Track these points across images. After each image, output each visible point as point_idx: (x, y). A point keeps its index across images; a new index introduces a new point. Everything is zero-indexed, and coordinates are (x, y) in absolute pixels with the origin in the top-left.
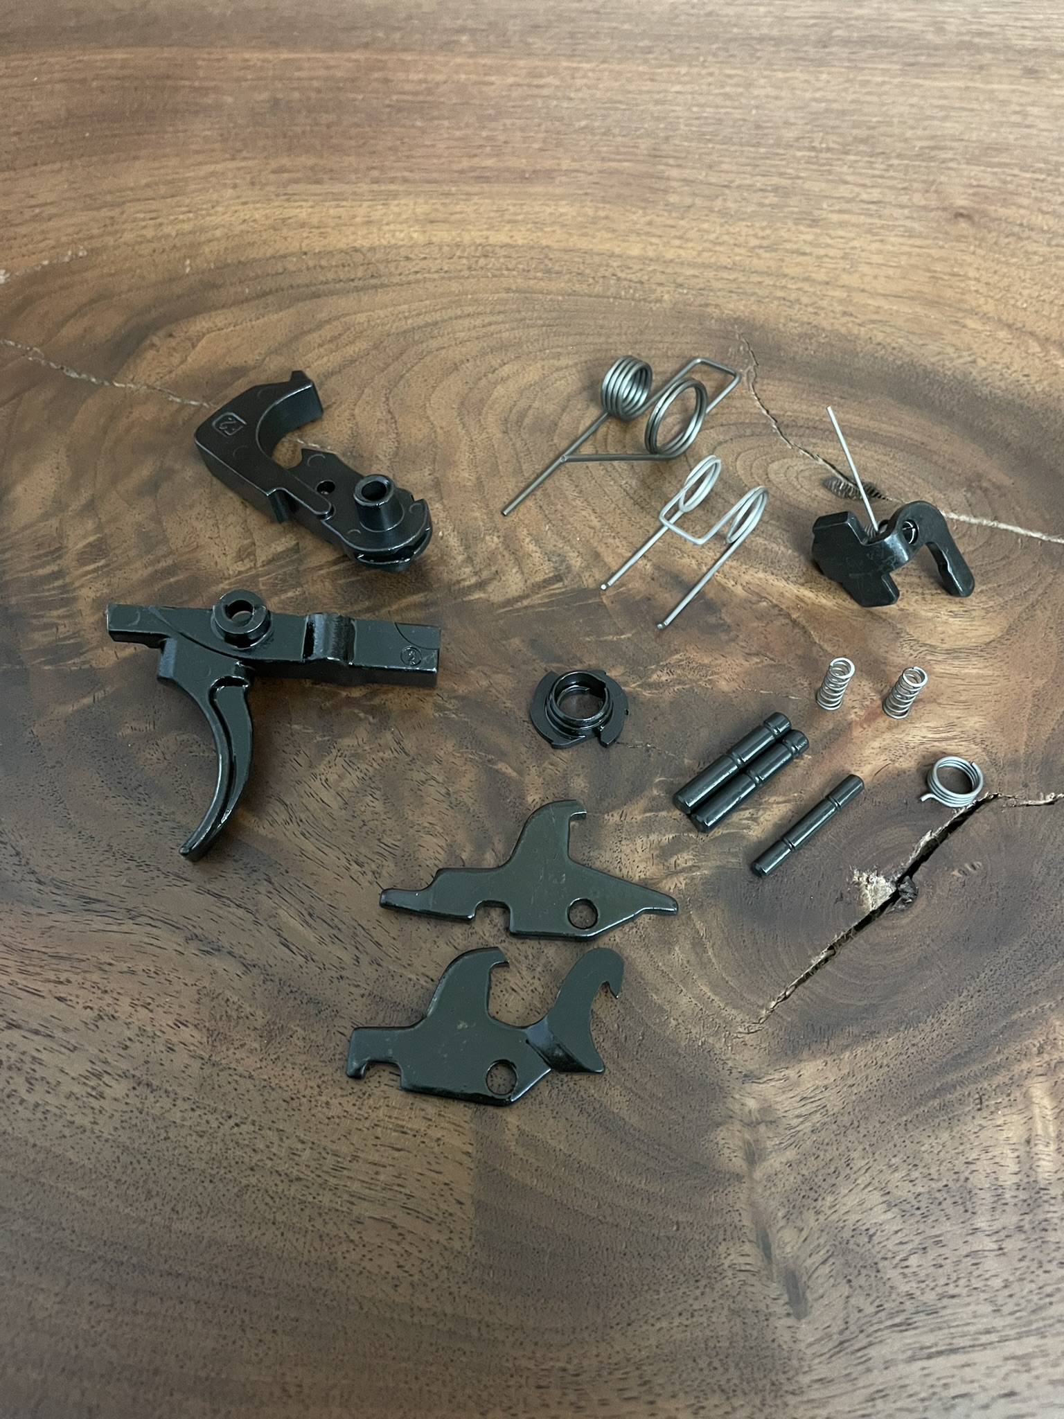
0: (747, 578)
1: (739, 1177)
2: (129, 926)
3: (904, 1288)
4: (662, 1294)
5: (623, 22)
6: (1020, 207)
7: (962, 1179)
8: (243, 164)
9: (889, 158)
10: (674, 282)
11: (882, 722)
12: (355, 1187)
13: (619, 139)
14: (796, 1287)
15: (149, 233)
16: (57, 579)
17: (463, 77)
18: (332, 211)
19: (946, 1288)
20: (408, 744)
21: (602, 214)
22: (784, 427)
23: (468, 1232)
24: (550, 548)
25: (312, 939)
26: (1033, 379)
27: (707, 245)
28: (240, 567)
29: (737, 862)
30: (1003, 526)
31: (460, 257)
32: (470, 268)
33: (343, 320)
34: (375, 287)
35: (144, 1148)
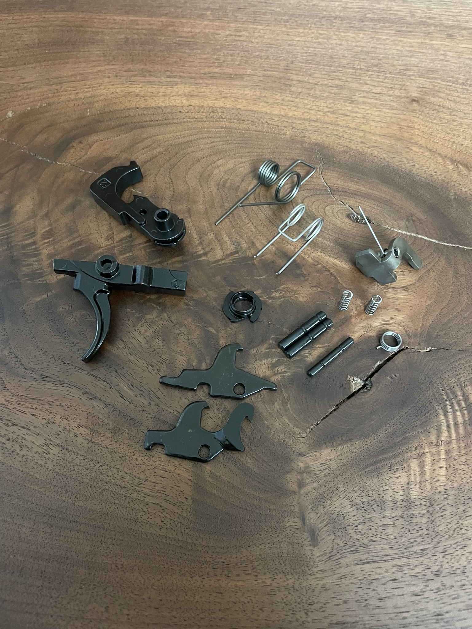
0: (314, 254)
1: (294, 493)
2: (61, 387)
3: (356, 537)
4: (262, 535)
5: (277, 8)
6: (440, 97)
7: (381, 497)
8: (112, 67)
9: (386, 74)
10: (292, 126)
11: (363, 316)
12: (146, 491)
13: (272, 61)
14: (314, 535)
15: (72, 97)
16: (33, 245)
17: (207, 31)
18: (149, 90)
19: (372, 538)
20: (173, 318)
21: (263, 95)
22: (333, 191)
23: (189, 510)
24: (234, 239)
25: (133, 395)
26: (438, 173)
27: (306, 110)
28: (108, 243)
29: (302, 371)
30: (420, 236)
31: (203, 112)
32: (206, 117)
33: (152, 138)
34: (167, 124)
35: (65, 474)
